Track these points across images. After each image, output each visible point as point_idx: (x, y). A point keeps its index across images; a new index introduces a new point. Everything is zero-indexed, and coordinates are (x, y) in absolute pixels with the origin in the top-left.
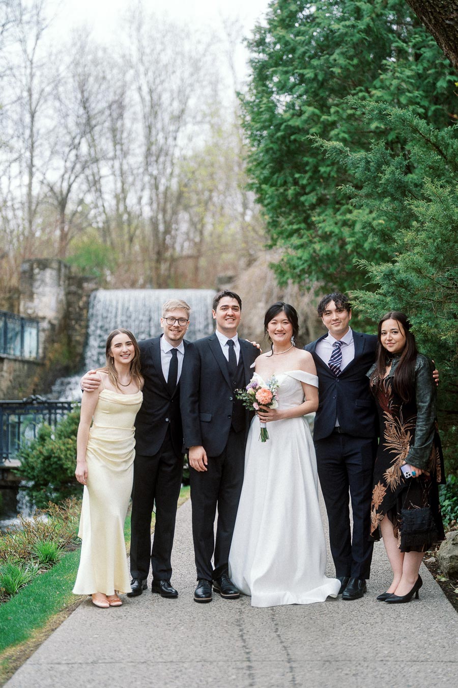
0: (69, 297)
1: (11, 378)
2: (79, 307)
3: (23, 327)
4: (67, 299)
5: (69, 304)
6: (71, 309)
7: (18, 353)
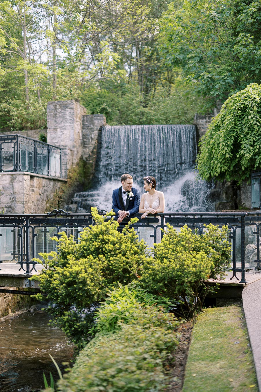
0: (84, 130)
1: (40, 192)
2: (91, 138)
3: (49, 153)
4: (82, 132)
5: (84, 136)
6: (85, 140)
7: (45, 173)
